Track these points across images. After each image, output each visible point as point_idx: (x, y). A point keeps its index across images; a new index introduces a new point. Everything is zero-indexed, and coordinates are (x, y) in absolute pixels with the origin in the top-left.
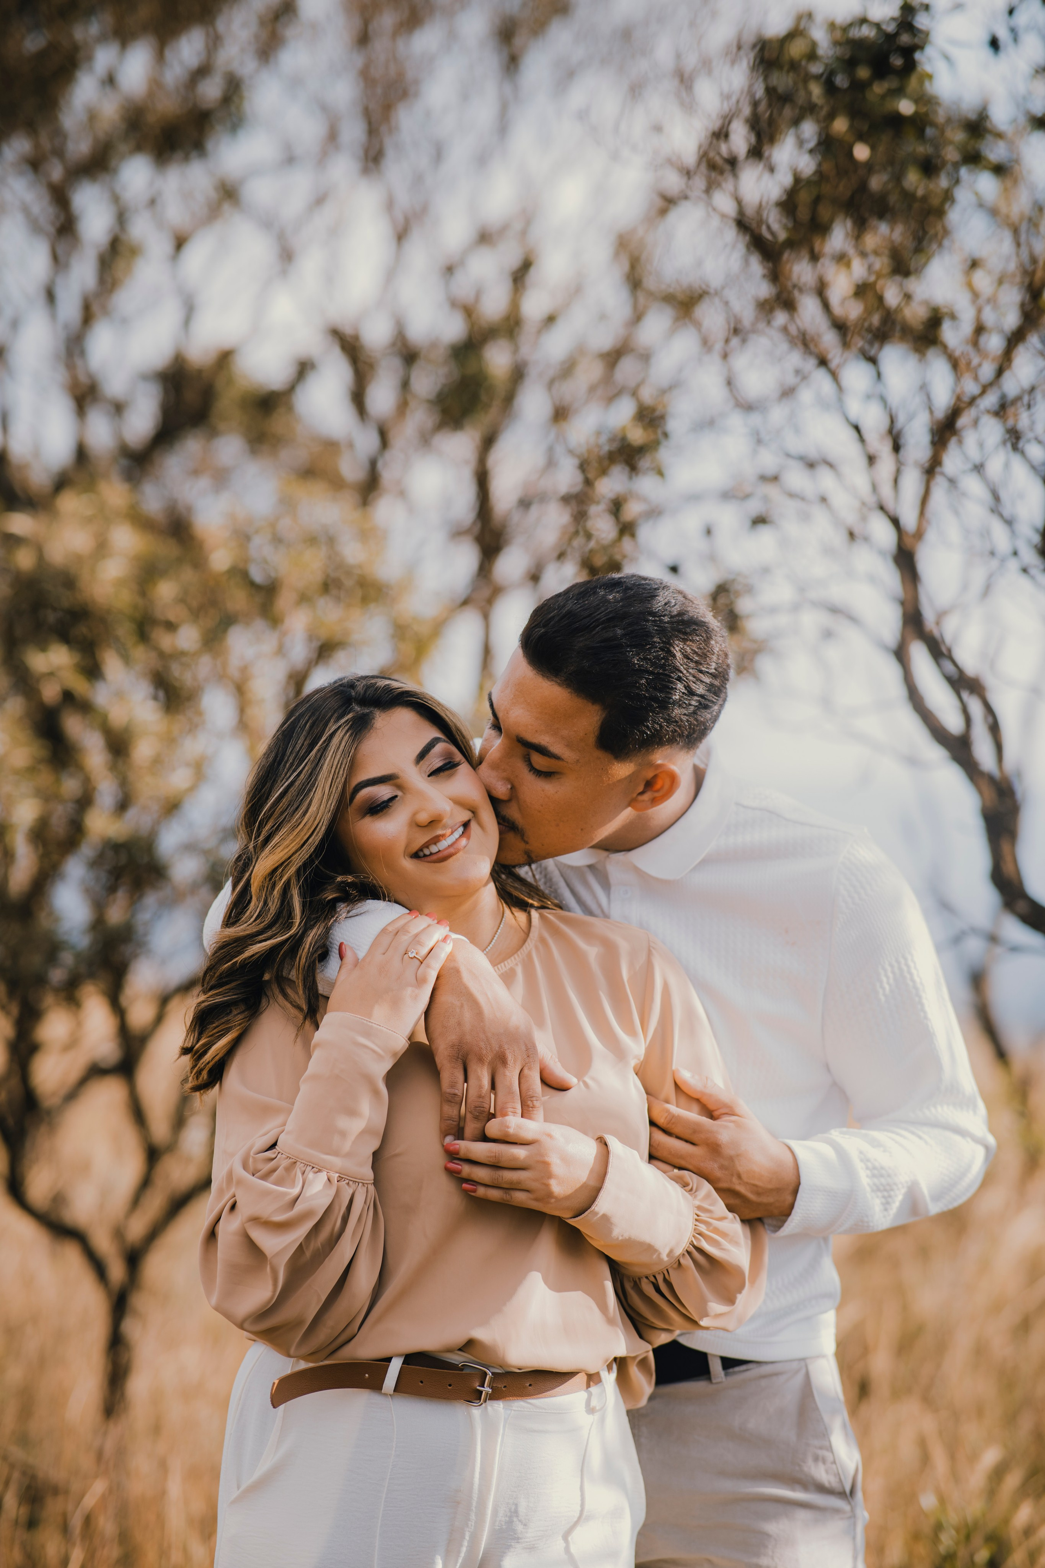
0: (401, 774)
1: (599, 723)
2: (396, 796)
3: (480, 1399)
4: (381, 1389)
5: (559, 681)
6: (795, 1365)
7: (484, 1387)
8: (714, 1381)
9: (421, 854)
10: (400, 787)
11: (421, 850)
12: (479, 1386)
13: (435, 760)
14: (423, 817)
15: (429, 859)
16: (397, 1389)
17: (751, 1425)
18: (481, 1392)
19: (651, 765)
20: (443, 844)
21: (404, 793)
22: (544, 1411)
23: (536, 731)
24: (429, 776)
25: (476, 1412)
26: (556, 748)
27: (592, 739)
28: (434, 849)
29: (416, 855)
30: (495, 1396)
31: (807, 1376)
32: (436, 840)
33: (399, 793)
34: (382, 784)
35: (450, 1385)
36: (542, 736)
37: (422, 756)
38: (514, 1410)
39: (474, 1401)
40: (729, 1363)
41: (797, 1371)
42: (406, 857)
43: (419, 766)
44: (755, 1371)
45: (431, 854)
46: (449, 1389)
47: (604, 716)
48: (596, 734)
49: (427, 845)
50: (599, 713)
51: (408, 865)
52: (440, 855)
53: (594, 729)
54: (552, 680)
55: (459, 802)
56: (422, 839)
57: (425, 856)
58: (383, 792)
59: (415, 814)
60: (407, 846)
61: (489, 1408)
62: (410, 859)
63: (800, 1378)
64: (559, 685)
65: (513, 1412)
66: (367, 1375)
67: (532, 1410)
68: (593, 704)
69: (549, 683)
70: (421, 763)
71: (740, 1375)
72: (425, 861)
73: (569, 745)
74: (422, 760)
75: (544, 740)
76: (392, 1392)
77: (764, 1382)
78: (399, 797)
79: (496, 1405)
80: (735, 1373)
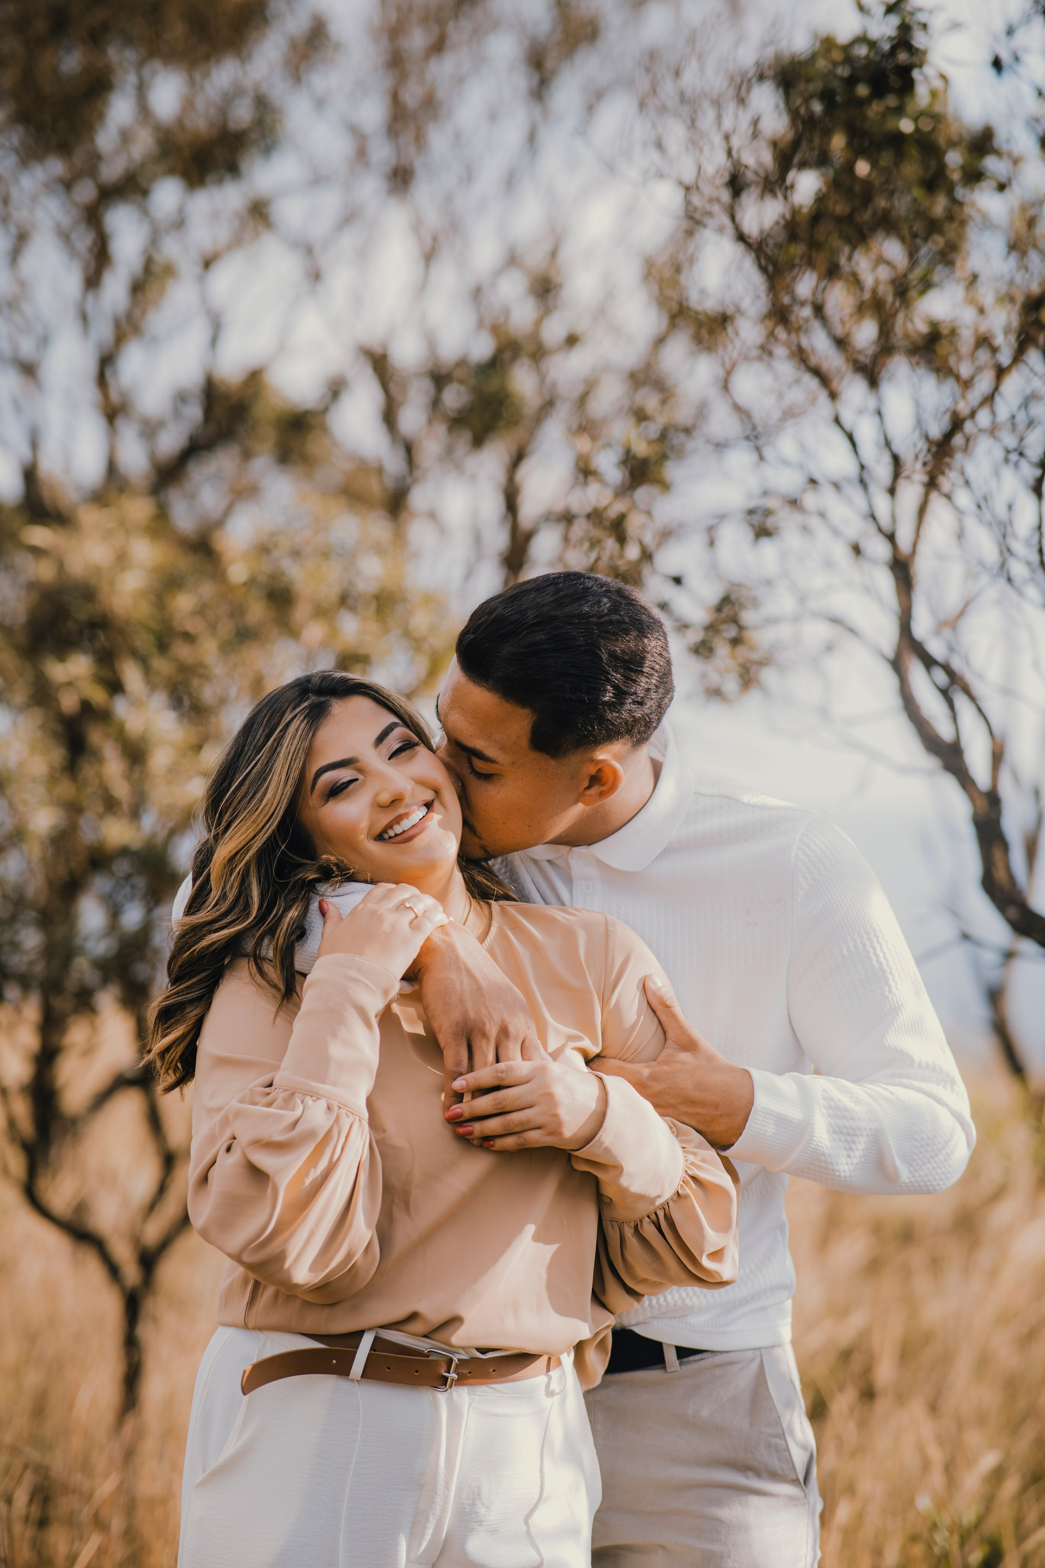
0: (360, 757)
1: (530, 726)
2: (357, 780)
3: (446, 1385)
4: (348, 1375)
5: (488, 687)
6: (749, 1354)
7: (449, 1373)
8: (668, 1370)
9: (386, 836)
10: (360, 771)
11: (385, 831)
12: (445, 1372)
13: (393, 742)
14: (385, 797)
15: (393, 840)
16: (364, 1375)
17: (705, 1413)
18: (447, 1378)
19: (592, 761)
20: (406, 824)
21: (365, 777)
22: (506, 1395)
23: (471, 736)
24: (389, 759)
25: (442, 1397)
26: (491, 752)
27: (525, 742)
28: (398, 829)
29: (380, 837)
30: (462, 1380)
31: (761, 1365)
32: (398, 820)
33: (361, 777)
34: (342, 768)
35: (417, 1372)
36: (477, 740)
37: (380, 739)
38: (478, 1395)
39: (439, 1387)
40: (683, 1353)
41: (752, 1360)
42: (369, 839)
43: (378, 749)
44: (709, 1361)
45: (396, 835)
46: (415, 1375)
47: (534, 718)
48: (528, 736)
49: (390, 826)
50: (530, 717)
51: (373, 847)
52: (405, 836)
53: (525, 732)
54: (482, 686)
55: (421, 782)
56: (384, 819)
57: (390, 837)
58: (344, 775)
59: (376, 795)
60: (370, 827)
61: (454, 1393)
62: (374, 841)
63: (754, 1367)
64: (489, 690)
65: (476, 1396)
66: (334, 1361)
67: (495, 1395)
68: (523, 708)
69: (480, 689)
70: (381, 746)
71: (694, 1364)
72: (389, 843)
73: (502, 749)
74: (381, 743)
75: (478, 744)
76: (359, 1378)
77: (718, 1372)
78: (359, 780)
79: (461, 1391)
80: (689, 1362)
